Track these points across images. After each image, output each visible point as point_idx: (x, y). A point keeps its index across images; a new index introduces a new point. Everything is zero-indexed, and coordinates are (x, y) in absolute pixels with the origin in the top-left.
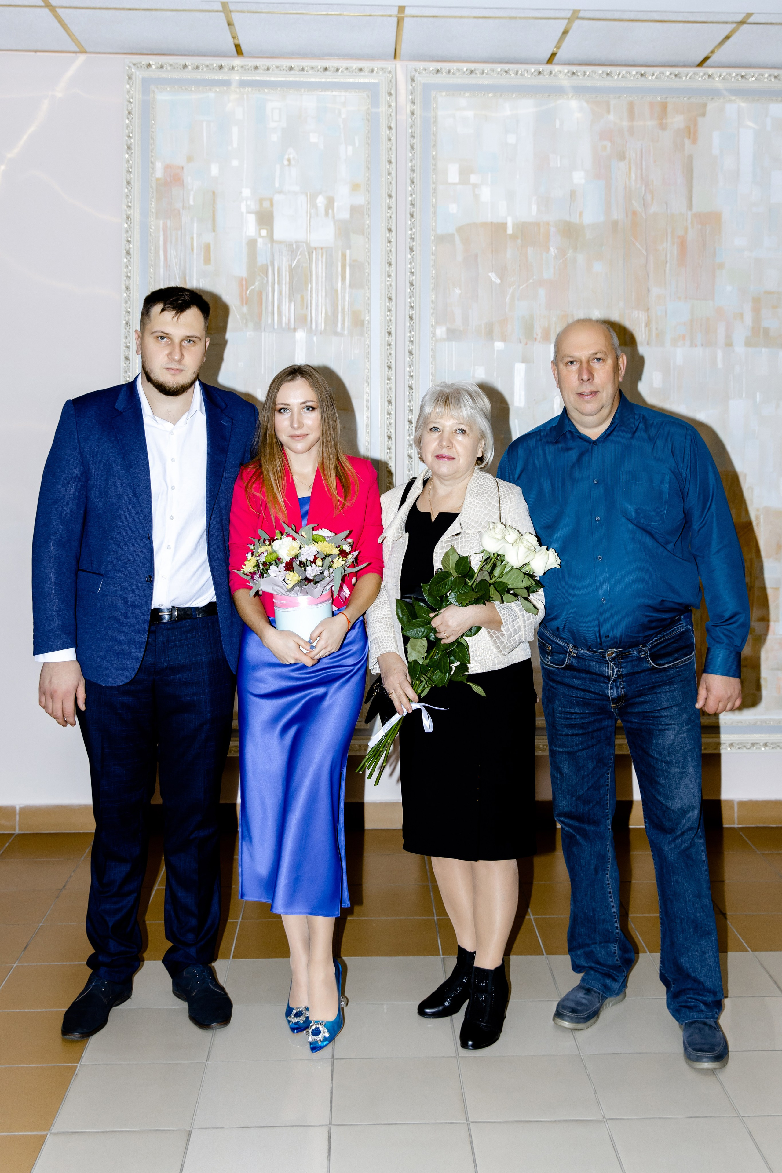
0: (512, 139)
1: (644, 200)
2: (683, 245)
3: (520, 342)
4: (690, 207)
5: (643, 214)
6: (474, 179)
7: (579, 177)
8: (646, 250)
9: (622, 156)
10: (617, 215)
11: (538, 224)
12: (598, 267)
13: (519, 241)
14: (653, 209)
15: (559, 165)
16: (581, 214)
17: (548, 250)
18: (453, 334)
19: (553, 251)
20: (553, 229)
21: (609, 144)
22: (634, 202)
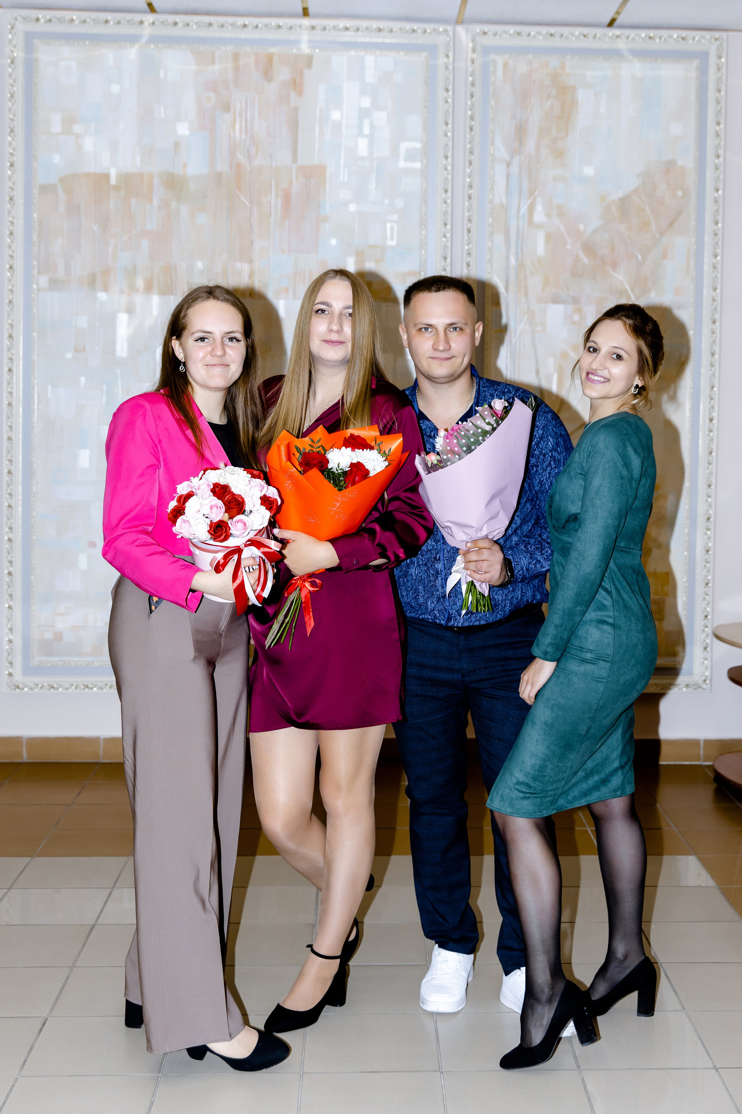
0: (115, 89)
1: (248, 152)
2: (287, 197)
3: (123, 293)
4: (295, 159)
5: (248, 167)
6: (77, 129)
7: (183, 129)
8: (250, 203)
9: (227, 108)
10: (223, 167)
11: (141, 175)
12: (202, 219)
13: (122, 192)
14: (258, 161)
15: (163, 115)
16: (185, 165)
17: (151, 201)
18: (55, 284)
19: (156, 202)
20: (156, 181)
21: (213, 95)
22: (238, 154)
